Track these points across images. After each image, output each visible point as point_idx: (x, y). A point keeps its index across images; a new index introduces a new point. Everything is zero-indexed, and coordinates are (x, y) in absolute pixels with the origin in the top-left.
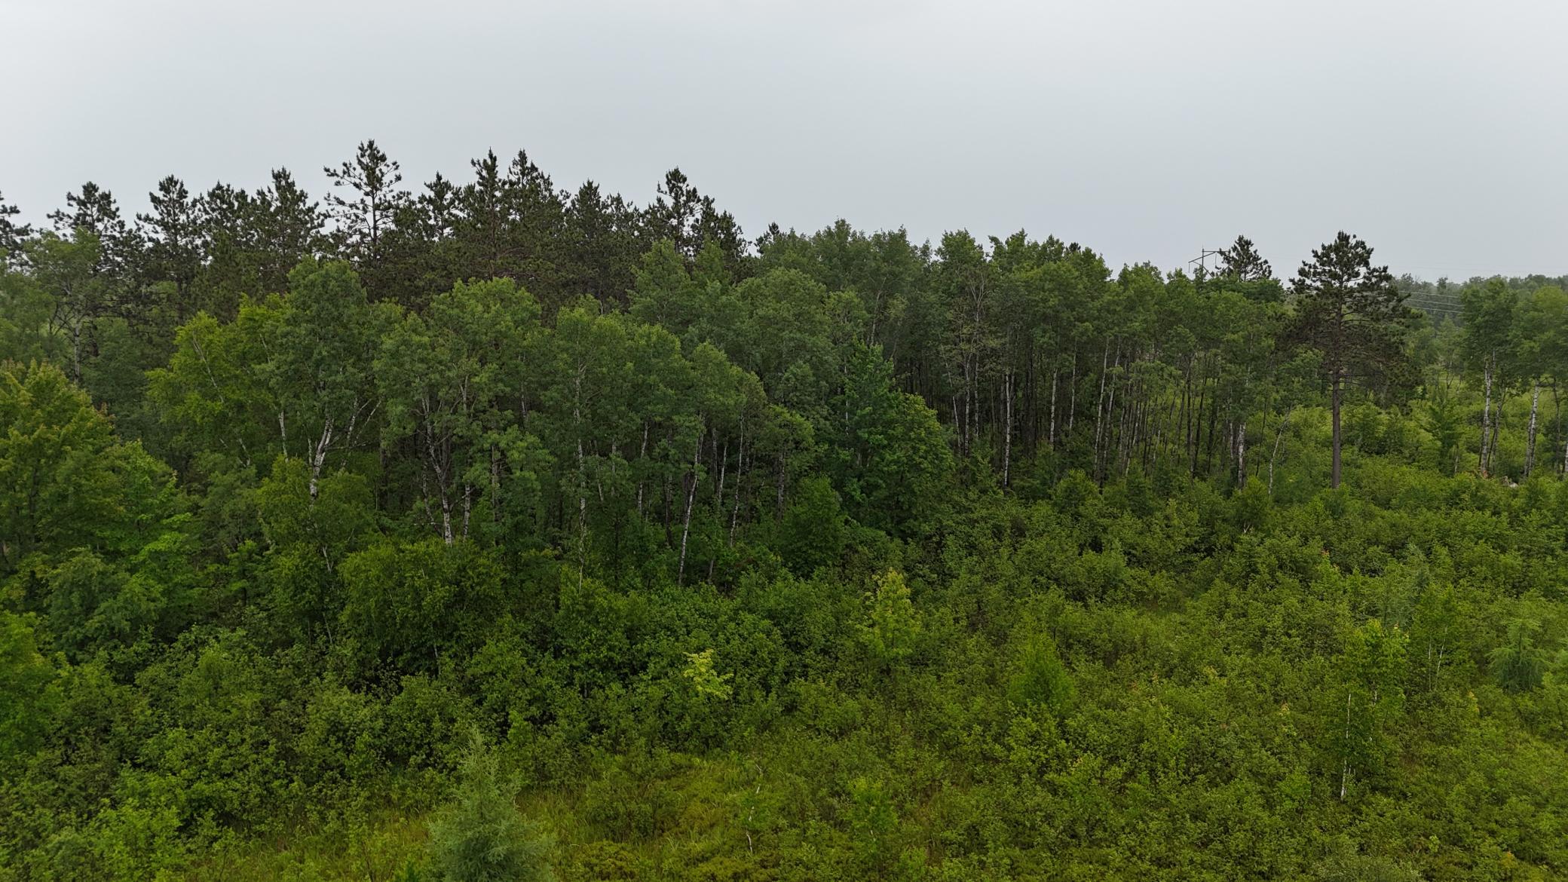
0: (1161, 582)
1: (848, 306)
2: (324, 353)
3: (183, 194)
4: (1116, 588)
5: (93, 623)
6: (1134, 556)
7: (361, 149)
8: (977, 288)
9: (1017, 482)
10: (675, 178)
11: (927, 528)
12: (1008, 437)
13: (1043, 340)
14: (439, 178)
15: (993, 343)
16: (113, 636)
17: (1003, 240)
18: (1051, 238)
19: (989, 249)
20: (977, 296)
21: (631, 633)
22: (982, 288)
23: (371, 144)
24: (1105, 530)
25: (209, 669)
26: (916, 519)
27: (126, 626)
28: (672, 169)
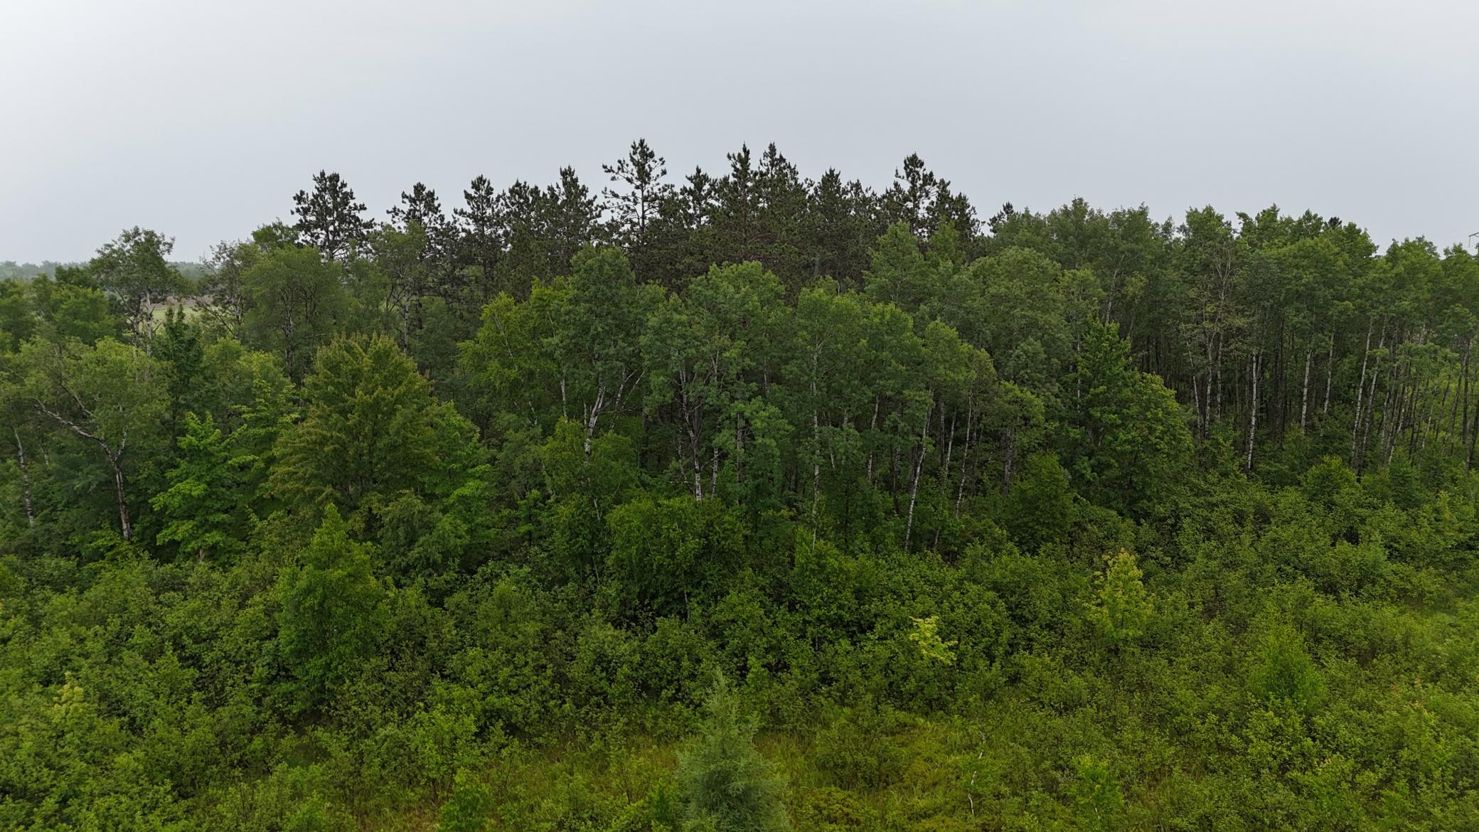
0: (1428, 579)
1: (1084, 284)
2: (599, 329)
3: (489, 191)
4: (1374, 583)
5: (414, 553)
6: (1397, 550)
7: (634, 147)
8: (1224, 266)
9: (1263, 466)
10: (913, 163)
11: (1162, 509)
12: (1254, 420)
13: (1296, 319)
14: (699, 171)
15: (1240, 322)
16: (428, 565)
17: (1253, 216)
18: (1308, 213)
19: (1237, 225)
20: (1223, 274)
21: (859, 594)
22: (1229, 265)
23: (642, 142)
24: (1363, 521)
25: (501, 598)
26: (1150, 500)
27: (438, 557)
28: (910, 155)
